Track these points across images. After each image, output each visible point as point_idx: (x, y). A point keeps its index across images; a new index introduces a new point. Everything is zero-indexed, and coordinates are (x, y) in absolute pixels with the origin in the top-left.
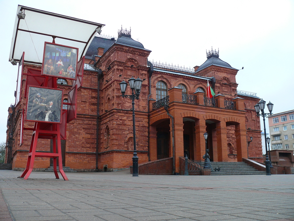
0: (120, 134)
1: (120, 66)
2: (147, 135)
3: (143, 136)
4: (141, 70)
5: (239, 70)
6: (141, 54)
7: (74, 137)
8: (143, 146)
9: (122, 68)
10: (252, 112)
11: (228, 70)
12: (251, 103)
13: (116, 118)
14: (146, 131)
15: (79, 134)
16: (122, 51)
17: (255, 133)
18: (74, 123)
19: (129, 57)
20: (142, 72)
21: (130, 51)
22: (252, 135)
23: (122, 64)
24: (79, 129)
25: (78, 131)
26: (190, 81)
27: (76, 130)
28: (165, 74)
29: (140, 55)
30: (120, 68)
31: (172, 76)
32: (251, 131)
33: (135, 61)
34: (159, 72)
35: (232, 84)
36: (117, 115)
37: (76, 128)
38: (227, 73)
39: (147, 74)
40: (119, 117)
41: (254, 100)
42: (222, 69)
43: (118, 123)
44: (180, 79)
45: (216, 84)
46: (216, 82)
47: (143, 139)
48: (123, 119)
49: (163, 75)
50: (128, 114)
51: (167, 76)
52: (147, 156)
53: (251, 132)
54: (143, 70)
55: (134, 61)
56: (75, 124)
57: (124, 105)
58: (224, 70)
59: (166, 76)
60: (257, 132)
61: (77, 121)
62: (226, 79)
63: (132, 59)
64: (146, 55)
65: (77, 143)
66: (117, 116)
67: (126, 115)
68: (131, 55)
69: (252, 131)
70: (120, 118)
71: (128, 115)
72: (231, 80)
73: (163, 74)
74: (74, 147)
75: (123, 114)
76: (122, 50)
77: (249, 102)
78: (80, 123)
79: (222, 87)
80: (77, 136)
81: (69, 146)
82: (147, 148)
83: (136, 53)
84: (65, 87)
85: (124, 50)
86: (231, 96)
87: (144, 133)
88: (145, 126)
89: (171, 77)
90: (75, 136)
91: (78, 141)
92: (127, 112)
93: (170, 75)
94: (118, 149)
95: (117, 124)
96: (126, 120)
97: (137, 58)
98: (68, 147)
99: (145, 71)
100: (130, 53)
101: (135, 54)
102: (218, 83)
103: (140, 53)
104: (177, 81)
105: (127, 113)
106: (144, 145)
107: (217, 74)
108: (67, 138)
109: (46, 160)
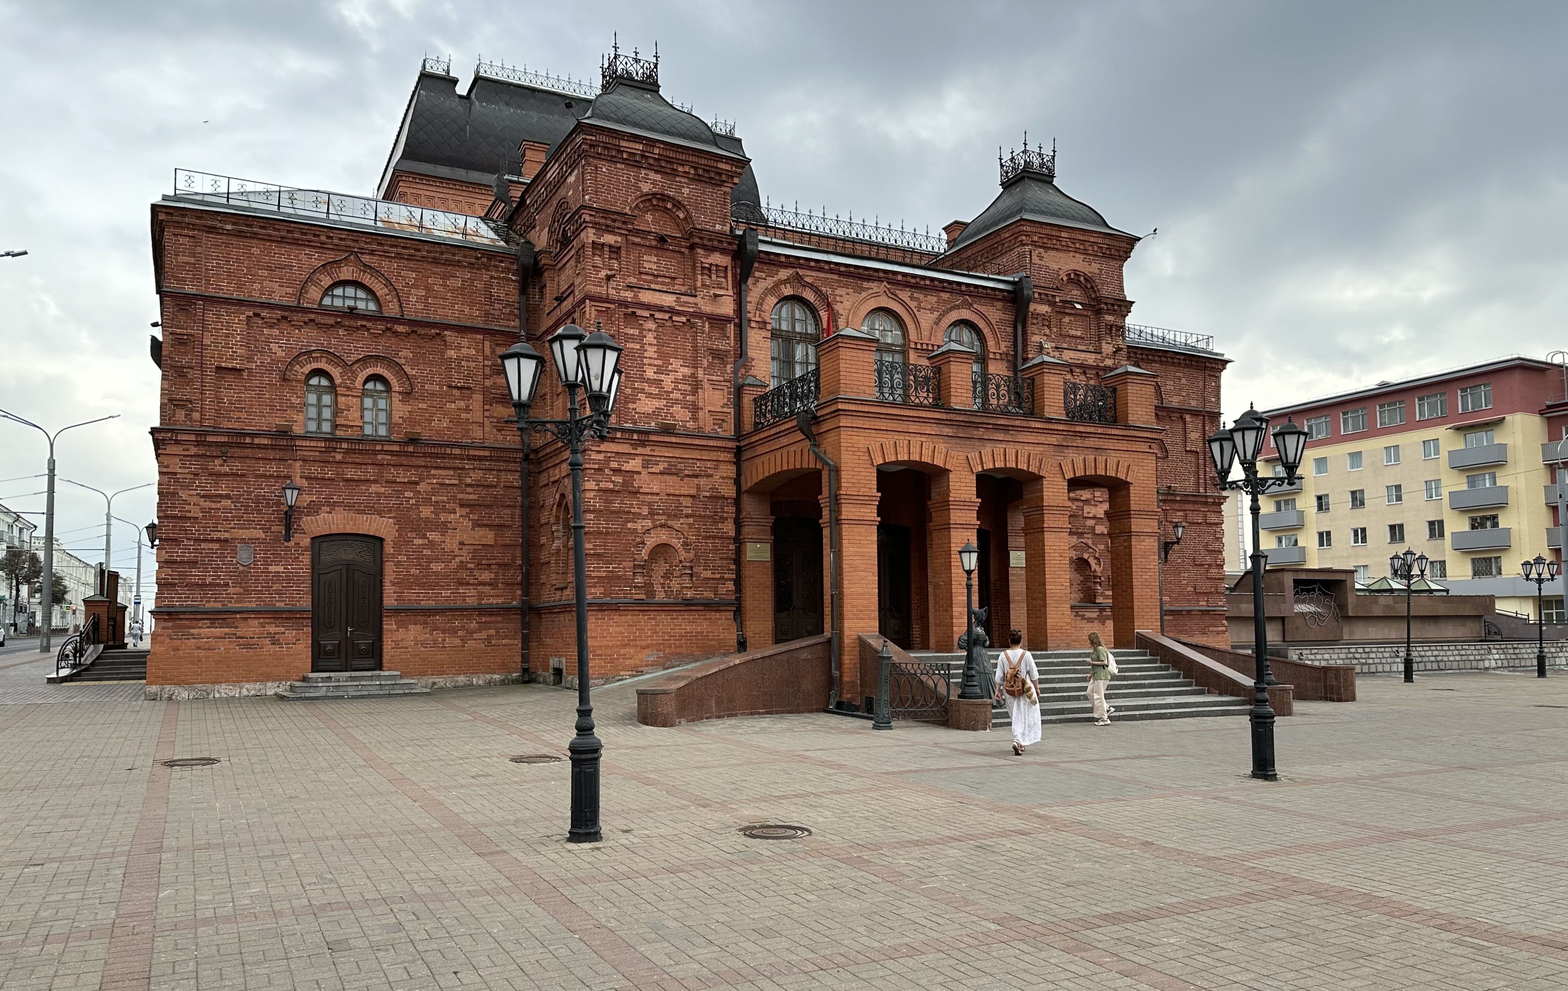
0: (613, 533)
1: (609, 230)
2: (732, 533)
3: (714, 537)
4: (704, 247)
5: (1139, 239)
6: (700, 172)
7: (420, 541)
8: (714, 579)
9: (619, 239)
10: (1188, 418)
11: (1092, 239)
12: (1184, 381)
13: (597, 466)
14: (726, 519)
15: (443, 528)
16: (612, 160)
17: (1196, 507)
18: (417, 483)
19: (646, 188)
20: (706, 257)
21: (651, 161)
22: (1181, 514)
23: (614, 221)
24: (439, 508)
25: (437, 514)
26: (921, 297)
27: (426, 512)
28: (812, 264)
29: (697, 179)
30: (609, 239)
31: (840, 274)
32: (1178, 498)
33: (678, 205)
34: (783, 259)
35: (1106, 304)
36: (599, 452)
37: (427, 501)
38: (1085, 252)
39: (729, 268)
40: (608, 460)
41: (1197, 368)
42: (1063, 235)
43: (603, 485)
44: (874, 286)
45: (1032, 307)
46: (1036, 295)
47: (715, 550)
48: (626, 467)
49: (801, 272)
50: (649, 448)
51: (823, 275)
52: (730, 622)
53: (1180, 502)
54: (713, 249)
55: (669, 206)
56: (421, 487)
57: (631, 406)
58: (1074, 240)
59: (814, 274)
60: (1206, 503)
61: (433, 472)
62: (1082, 279)
63: (664, 198)
64: (724, 178)
65: (436, 567)
66: (601, 457)
67: (640, 450)
68: (658, 177)
69: (1185, 498)
70: (614, 465)
71: (647, 450)
72: (1103, 284)
73: (801, 267)
74: (422, 586)
75: (626, 448)
76: (614, 153)
77: (1177, 374)
78: (447, 482)
79: (1060, 316)
80: (433, 536)
81: (398, 583)
82: (731, 586)
83: (680, 169)
84: (369, 324)
85: (625, 156)
86: (1099, 356)
87: (720, 526)
88: (723, 497)
89: (836, 277)
90: (424, 537)
91: (437, 560)
92: (643, 437)
93: (831, 271)
94: (605, 595)
95: (599, 490)
96: (639, 473)
97: (686, 191)
98: (394, 584)
99: (723, 251)
100: (650, 168)
101: (674, 173)
102: (1042, 301)
103: (696, 168)
104: (864, 294)
105: (643, 443)
106: (718, 576)
107: (1041, 258)
108: (389, 549)
109: (295, 644)
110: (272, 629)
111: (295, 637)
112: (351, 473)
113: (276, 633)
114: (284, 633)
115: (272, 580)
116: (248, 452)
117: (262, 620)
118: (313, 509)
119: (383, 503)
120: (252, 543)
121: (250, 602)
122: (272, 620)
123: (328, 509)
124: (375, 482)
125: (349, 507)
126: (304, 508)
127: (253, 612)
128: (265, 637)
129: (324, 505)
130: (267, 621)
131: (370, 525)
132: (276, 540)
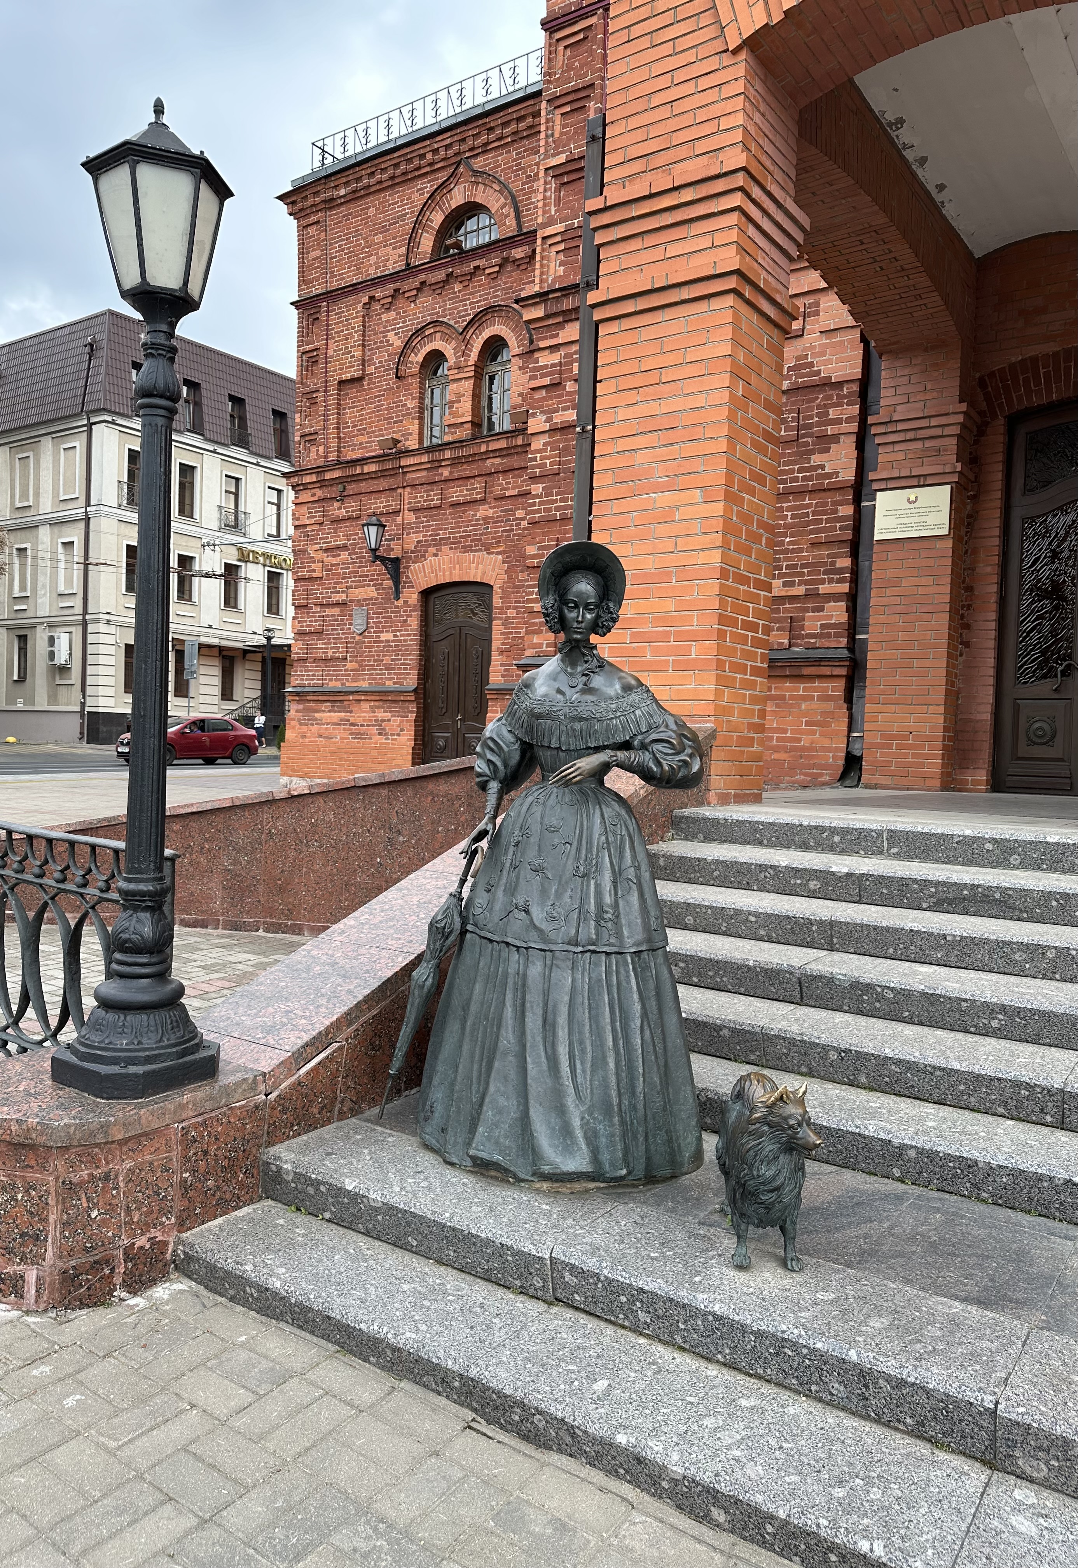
2: (848, 475)
3: (799, 493)
14: (835, 438)
47: (799, 527)
84: (481, 263)
88: (827, 384)
98: (502, 653)
108: (497, 602)
109: (399, 735)
110: (381, 715)
111: (399, 726)
112: (457, 493)
113: (383, 721)
114: (389, 720)
115: (383, 651)
116: (363, 486)
117: (372, 704)
118: (420, 553)
119: (490, 533)
120: (367, 605)
121: (364, 680)
122: (381, 703)
123: (432, 550)
124: (483, 501)
125: (455, 544)
126: (412, 552)
127: (365, 693)
128: (374, 725)
129: (430, 546)
130: (377, 704)
131: (477, 568)
132: (387, 600)
